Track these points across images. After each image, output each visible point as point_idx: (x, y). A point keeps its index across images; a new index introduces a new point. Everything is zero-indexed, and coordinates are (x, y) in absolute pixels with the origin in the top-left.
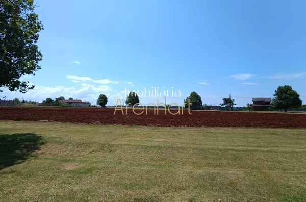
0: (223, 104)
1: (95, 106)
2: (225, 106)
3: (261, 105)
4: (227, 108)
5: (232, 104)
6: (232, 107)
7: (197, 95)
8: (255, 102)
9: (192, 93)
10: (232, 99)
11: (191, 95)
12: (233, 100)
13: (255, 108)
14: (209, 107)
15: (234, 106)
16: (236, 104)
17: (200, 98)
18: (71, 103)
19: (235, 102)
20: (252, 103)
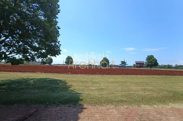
0: (121, 64)
3: (139, 65)
5: (126, 64)
6: (125, 66)
7: (107, 59)
8: (137, 63)
10: (125, 62)
13: (137, 67)
17: (108, 61)
19: (127, 63)
20: (135, 64)
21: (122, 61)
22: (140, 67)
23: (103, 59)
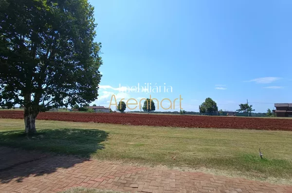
0: (240, 110)
1: (115, 112)
2: (242, 112)
3: (285, 111)
4: (245, 114)
5: (251, 110)
6: (251, 113)
7: (212, 100)
8: (278, 108)
9: (207, 99)
10: (249, 105)
11: (206, 101)
12: (251, 106)
13: (279, 115)
14: (225, 113)
15: (252, 112)
16: (254, 110)
17: (215, 104)
18: (95, 109)
19: (253, 108)
20: (275, 109)
21: (242, 105)
22: (286, 115)
23: (205, 102)
